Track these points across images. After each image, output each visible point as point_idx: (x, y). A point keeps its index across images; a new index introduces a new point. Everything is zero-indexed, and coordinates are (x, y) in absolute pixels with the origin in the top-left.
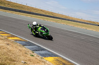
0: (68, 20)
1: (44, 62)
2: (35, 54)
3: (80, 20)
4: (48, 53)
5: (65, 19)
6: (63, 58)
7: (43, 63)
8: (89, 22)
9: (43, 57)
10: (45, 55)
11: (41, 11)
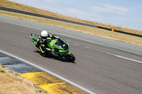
0: (57, 19)
1: (21, 80)
2: (7, 69)
3: (73, 19)
4: (26, 67)
5: (52, 18)
6: (48, 74)
7: (19, 82)
8: (86, 21)
9: (19, 74)
10: (22, 71)
11: (17, 4)
